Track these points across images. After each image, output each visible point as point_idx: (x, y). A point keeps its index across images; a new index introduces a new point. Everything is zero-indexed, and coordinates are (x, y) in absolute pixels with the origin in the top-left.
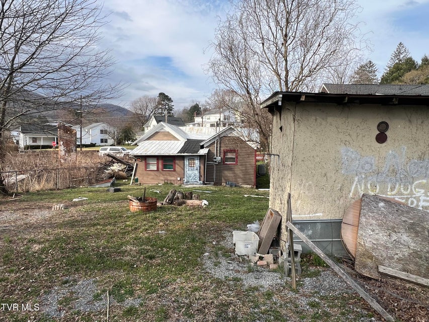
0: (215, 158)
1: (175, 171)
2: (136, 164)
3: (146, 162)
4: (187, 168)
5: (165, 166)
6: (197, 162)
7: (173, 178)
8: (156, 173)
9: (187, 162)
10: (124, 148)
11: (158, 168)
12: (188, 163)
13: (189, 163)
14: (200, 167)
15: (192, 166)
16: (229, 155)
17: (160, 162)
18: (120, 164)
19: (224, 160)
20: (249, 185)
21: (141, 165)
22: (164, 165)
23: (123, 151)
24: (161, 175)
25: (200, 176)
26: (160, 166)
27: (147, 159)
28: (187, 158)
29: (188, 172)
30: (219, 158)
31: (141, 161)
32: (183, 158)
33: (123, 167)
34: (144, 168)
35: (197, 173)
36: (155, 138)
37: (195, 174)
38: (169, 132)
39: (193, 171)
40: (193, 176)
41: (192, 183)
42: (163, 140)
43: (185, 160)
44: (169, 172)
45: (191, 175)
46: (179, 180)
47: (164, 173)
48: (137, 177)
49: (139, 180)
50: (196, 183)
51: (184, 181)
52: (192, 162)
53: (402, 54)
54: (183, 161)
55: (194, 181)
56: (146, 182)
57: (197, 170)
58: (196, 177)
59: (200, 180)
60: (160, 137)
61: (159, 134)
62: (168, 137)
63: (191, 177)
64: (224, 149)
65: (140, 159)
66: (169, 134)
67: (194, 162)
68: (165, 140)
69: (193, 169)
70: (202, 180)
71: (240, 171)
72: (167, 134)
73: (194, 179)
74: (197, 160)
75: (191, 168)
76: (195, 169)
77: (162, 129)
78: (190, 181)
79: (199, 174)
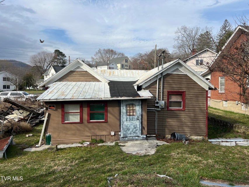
0: (157, 103)
1: (106, 122)
2: (47, 114)
3: (63, 111)
4: (124, 118)
5: (91, 116)
6: (138, 109)
7: (104, 133)
8: (78, 126)
9: (123, 109)
10: (27, 92)
11: (81, 119)
12: (125, 111)
13: (127, 110)
14: (142, 116)
15: (131, 114)
16: (174, 99)
17: (85, 110)
18: (21, 111)
19: (169, 104)
20: (200, 136)
21: (56, 115)
22: (90, 113)
23: (25, 96)
24: (87, 129)
25: (143, 128)
26: (85, 116)
27: (66, 106)
28: (125, 104)
29: (125, 123)
30: (162, 103)
31: (56, 110)
32: (118, 103)
33: (26, 114)
34: (60, 119)
35: (138, 123)
36: (69, 79)
37: (136, 126)
38: (87, 71)
39: (132, 122)
40: (133, 128)
41: (131, 138)
42: (80, 81)
43: (121, 106)
44: (97, 124)
45: (129, 127)
46: (114, 135)
47: (90, 125)
48: (48, 134)
49: (51, 138)
50: (137, 137)
51: (120, 137)
52: (131, 109)
53: (227, 27)
54: (118, 108)
55: (133, 135)
56: (64, 141)
57: (138, 120)
58: (136, 130)
59: (142, 134)
60: (76, 77)
61: (74, 74)
62: (86, 77)
63: (129, 130)
64: (169, 90)
65: (54, 106)
66: (88, 74)
67: (134, 109)
68: (81, 81)
69: (132, 119)
70: (144, 134)
71: (188, 119)
72: (85, 74)
73: (134, 133)
74: (138, 106)
75: (130, 117)
76: (135, 119)
77: (79, 67)
78: (128, 135)
79: (140, 126)
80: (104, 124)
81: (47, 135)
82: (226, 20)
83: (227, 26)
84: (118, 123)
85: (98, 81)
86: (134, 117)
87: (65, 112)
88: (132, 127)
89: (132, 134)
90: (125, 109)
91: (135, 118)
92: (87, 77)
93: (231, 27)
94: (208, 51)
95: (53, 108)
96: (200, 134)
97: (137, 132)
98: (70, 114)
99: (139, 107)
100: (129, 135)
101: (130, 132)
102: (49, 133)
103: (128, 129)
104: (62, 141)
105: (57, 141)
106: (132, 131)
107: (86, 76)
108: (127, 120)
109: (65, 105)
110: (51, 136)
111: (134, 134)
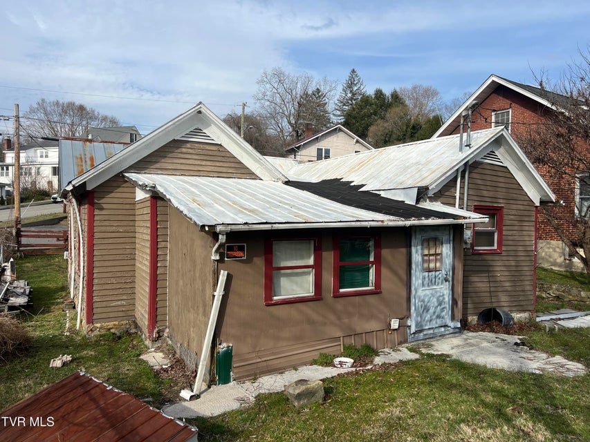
1: (378, 293)
2: (224, 275)
3: (269, 262)
4: (417, 277)
6: (446, 251)
7: (373, 325)
8: (310, 308)
9: (417, 255)
11: (319, 285)
12: (420, 259)
13: (423, 256)
14: (454, 269)
15: (432, 265)
17: (329, 257)
19: (474, 239)
21: (248, 277)
24: (332, 317)
25: (453, 303)
26: (329, 279)
28: (420, 238)
29: (420, 292)
30: (468, 235)
31: (248, 261)
34: (263, 293)
35: (444, 290)
36: (167, 165)
37: (441, 298)
38: (220, 145)
39: (435, 287)
40: (436, 304)
41: (431, 331)
42: (202, 173)
43: (413, 244)
44: (357, 298)
45: (428, 302)
46: (397, 327)
47: (340, 304)
48: (224, 345)
49: (234, 359)
50: (443, 329)
51: (408, 331)
52: (432, 252)
53: (355, 85)
54: (404, 250)
55: (436, 323)
56: (270, 363)
57: (446, 281)
58: (442, 310)
59: (453, 318)
60: (188, 162)
61: (184, 150)
62: (218, 164)
63: (428, 311)
64: (476, 204)
65: (241, 249)
66: (223, 154)
67: (438, 251)
68: (205, 174)
69: (434, 280)
70: (456, 319)
71: (507, 274)
72: (215, 153)
73: (438, 317)
74: (447, 243)
75: (430, 274)
76: (439, 279)
77: (198, 131)
78: (426, 325)
79: (451, 296)
80: (372, 299)
81: (222, 347)
82: (354, 70)
83: (355, 83)
84: (404, 294)
85: (252, 176)
86: (438, 273)
87: (274, 266)
88: (434, 303)
89: (434, 322)
90: (420, 251)
91: (440, 276)
92: (221, 164)
93: (362, 87)
94: (340, 130)
95: (241, 254)
96: (525, 308)
97: (444, 313)
98: (283, 271)
99: (448, 245)
100: (428, 323)
101: (429, 316)
102: (227, 341)
103: (426, 309)
104: (265, 364)
105: (247, 368)
106: (434, 312)
107: (219, 159)
108: (423, 285)
109: (274, 242)
110: (231, 350)
111: (438, 320)
